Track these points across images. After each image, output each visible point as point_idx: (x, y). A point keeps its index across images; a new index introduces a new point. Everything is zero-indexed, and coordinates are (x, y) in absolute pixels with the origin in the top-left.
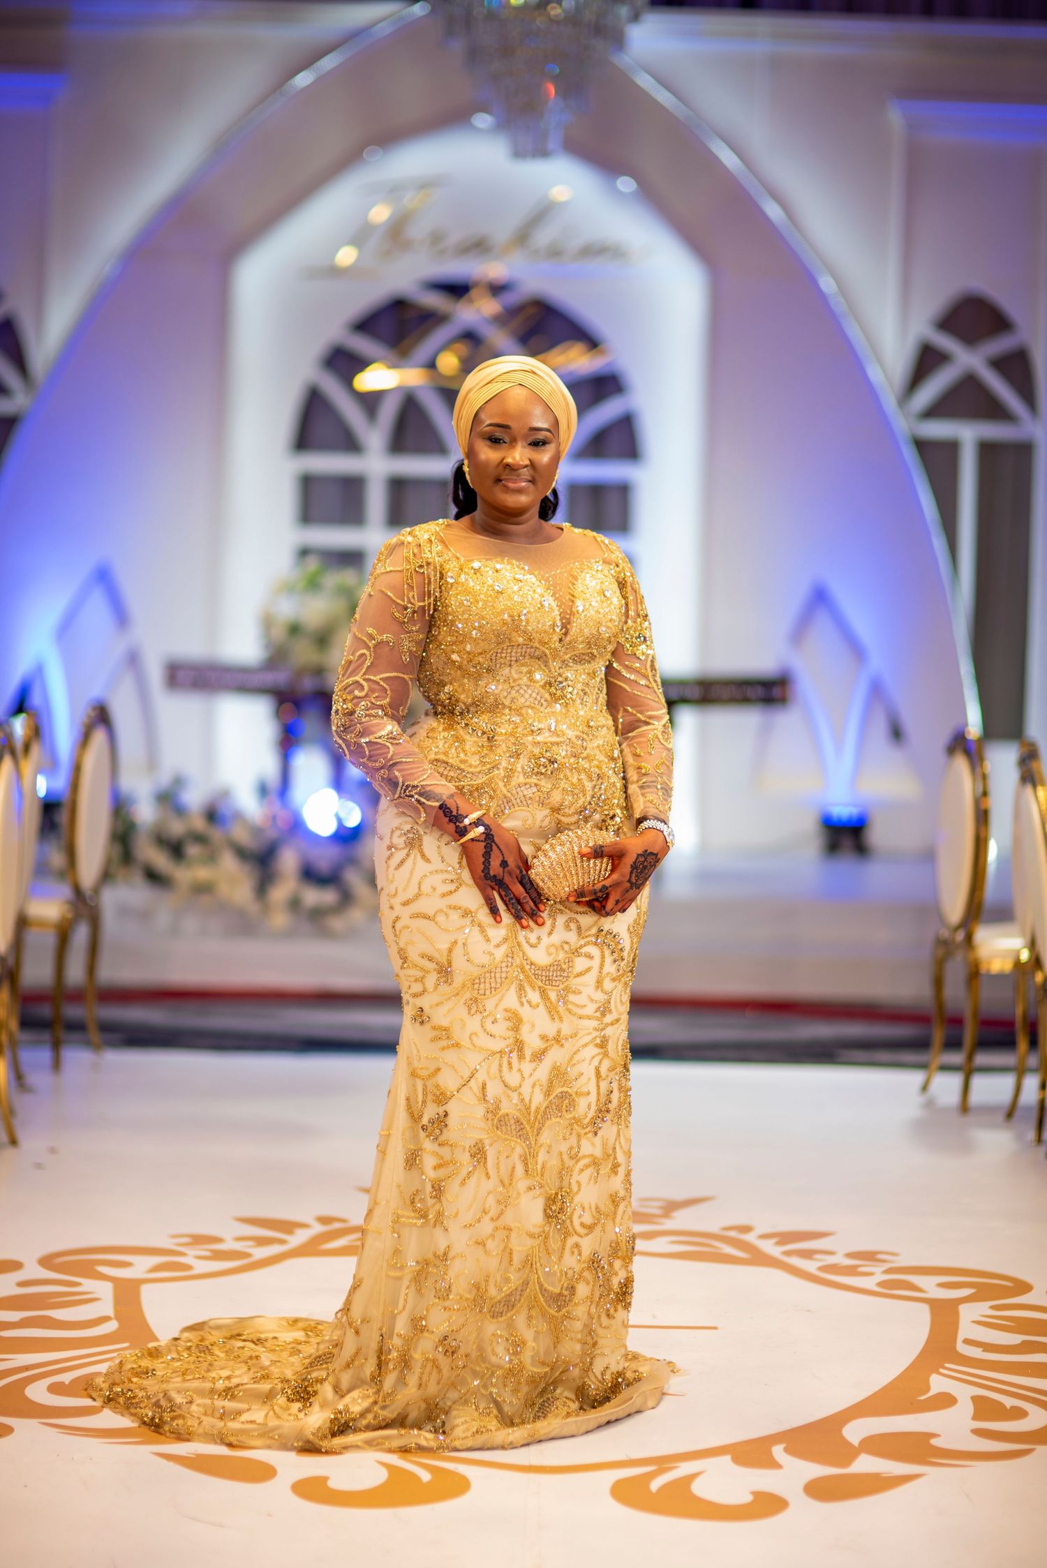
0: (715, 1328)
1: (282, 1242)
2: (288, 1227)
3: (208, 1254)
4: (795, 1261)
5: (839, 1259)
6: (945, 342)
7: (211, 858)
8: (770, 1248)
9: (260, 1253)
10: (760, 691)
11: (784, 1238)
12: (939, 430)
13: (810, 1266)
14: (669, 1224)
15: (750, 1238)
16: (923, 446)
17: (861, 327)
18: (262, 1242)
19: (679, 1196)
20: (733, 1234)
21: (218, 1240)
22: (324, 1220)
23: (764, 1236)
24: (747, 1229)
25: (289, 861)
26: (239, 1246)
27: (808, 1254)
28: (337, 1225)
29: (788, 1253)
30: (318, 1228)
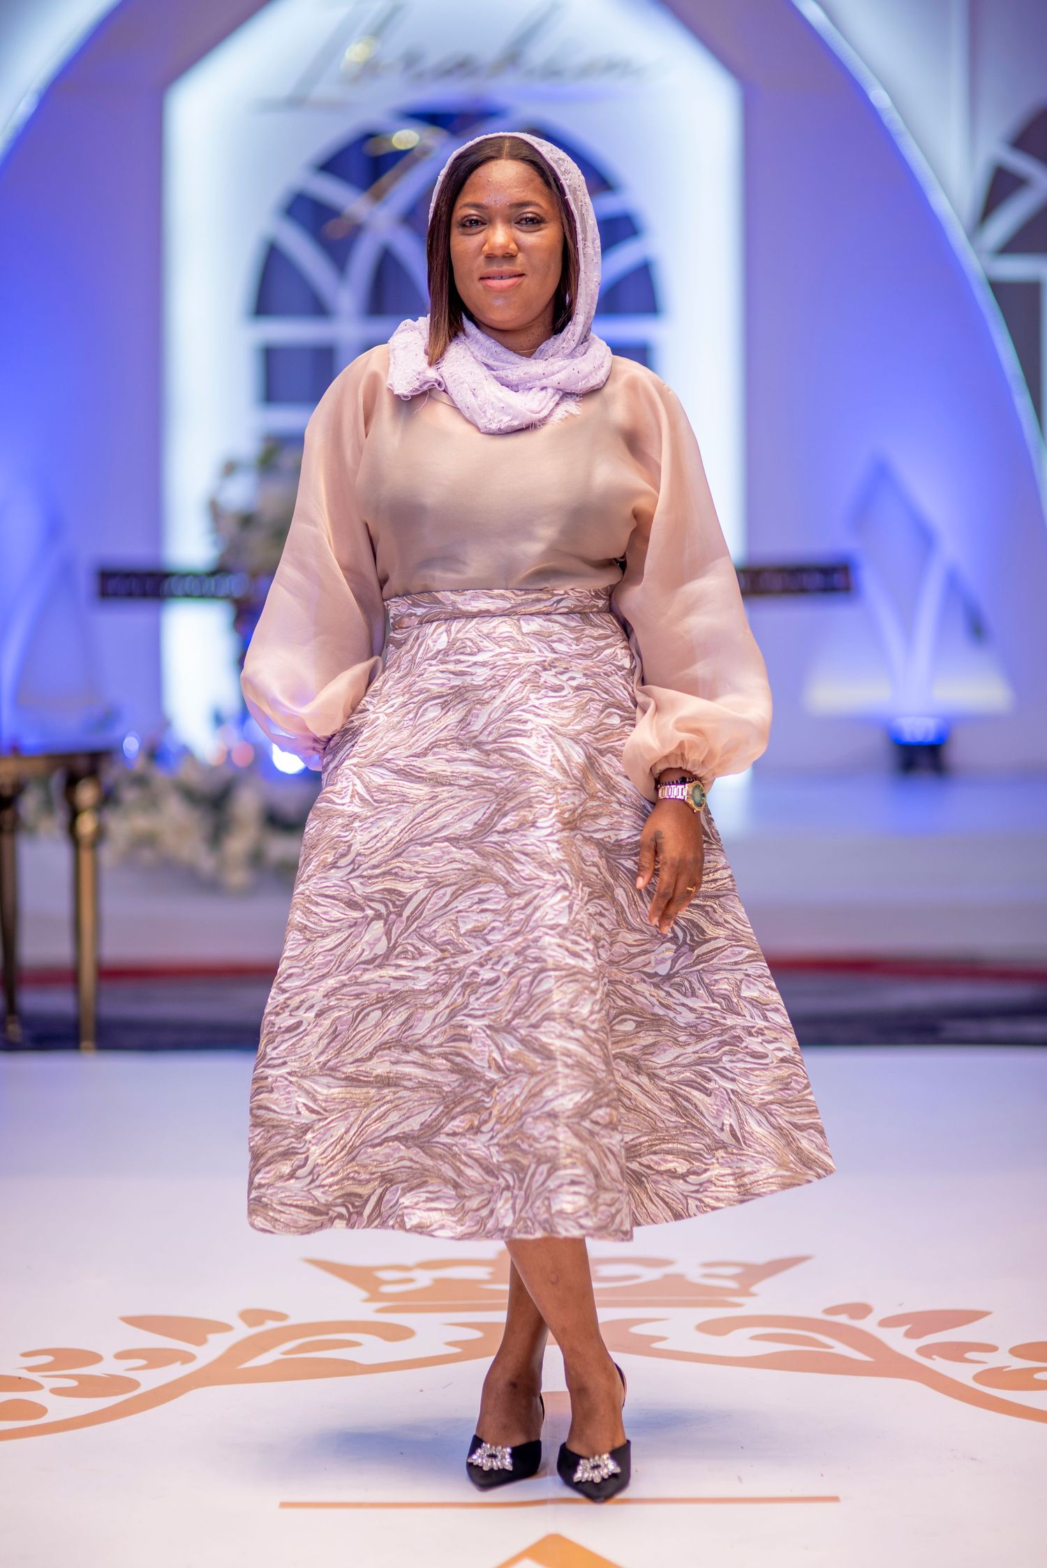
0: (835, 1499)
1: (187, 1358)
2: (196, 1330)
3: (73, 1383)
4: (939, 1365)
5: (1002, 1359)
6: (1021, 164)
7: (152, 803)
8: (899, 1342)
9: (150, 1380)
10: (818, 579)
11: (919, 1323)
12: (1017, 268)
13: (963, 1373)
14: (750, 1307)
15: (868, 1325)
16: (1000, 288)
17: (921, 148)
18: (156, 1358)
19: (761, 1256)
20: (843, 1319)
21: (95, 1358)
22: (252, 1316)
23: (886, 1323)
24: (861, 1310)
25: (247, 803)
26: (119, 1368)
27: (956, 1352)
28: (270, 1325)
29: (926, 1351)
30: (242, 1331)
